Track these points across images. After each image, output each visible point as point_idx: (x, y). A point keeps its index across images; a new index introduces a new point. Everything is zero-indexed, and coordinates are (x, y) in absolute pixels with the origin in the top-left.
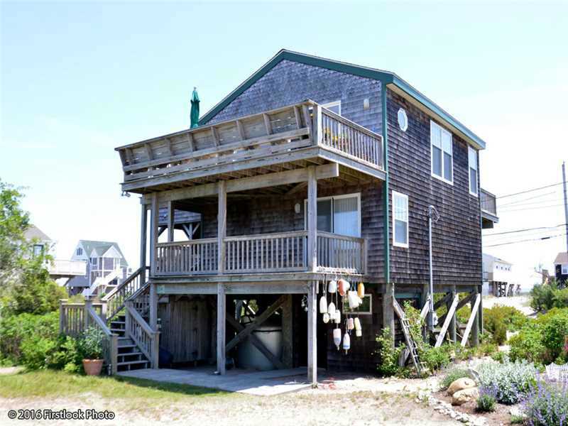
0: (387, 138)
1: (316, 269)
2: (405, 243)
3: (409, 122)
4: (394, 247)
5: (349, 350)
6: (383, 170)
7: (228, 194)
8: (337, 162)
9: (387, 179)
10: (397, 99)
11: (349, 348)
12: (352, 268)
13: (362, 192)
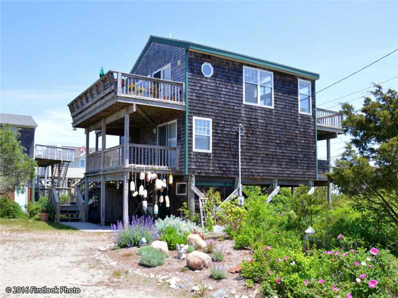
0: (187, 83)
1: (127, 165)
2: (209, 149)
3: (214, 70)
4: (194, 152)
5: (157, 214)
6: (184, 104)
7: (106, 126)
8: (134, 103)
9: (187, 109)
10: (202, 57)
11: (157, 213)
12: (164, 165)
13: (178, 119)
